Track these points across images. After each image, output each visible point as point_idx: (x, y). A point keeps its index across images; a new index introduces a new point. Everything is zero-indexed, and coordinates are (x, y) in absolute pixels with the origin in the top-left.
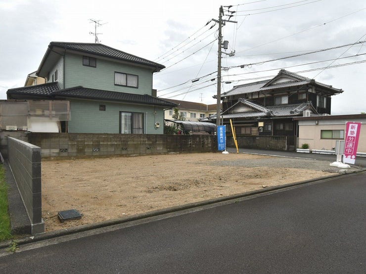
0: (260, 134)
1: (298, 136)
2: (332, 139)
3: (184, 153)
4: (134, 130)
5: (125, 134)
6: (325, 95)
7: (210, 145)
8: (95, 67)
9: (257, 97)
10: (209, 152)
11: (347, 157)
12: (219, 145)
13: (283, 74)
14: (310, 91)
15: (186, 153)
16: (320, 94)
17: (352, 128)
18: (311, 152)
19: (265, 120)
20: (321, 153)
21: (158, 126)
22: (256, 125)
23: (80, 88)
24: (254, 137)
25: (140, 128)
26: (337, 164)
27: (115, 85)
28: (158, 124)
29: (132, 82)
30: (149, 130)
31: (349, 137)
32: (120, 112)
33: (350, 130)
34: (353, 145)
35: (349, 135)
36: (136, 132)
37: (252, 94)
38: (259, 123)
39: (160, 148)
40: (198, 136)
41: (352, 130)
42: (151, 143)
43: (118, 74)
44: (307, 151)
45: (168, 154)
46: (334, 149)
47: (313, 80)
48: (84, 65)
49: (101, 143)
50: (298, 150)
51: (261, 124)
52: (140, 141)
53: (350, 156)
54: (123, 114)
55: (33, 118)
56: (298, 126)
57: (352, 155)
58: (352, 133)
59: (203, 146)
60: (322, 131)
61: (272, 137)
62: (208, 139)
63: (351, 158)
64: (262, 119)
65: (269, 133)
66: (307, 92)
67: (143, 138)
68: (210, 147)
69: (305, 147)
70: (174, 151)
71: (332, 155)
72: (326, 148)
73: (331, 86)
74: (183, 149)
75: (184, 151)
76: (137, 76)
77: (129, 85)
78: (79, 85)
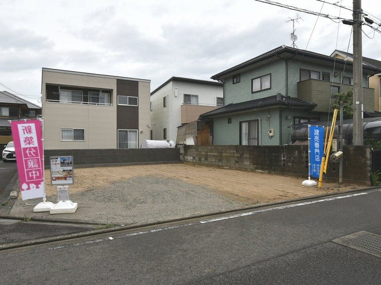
4: (250, 141)
8: (240, 82)
25: (255, 139)
27: (253, 93)
32: (241, 123)
39: (247, 163)
40: (298, 148)
42: (239, 155)
43: (255, 80)
45: (255, 172)
48: (234, 83)
49: (209, 154)
55: (187, 136)
59: (306, 167)
70: (262, 169)
74: (273, 168)
75: (274, 170)
76: (270, 74)
77: (263, 89)
78: (231, 103)
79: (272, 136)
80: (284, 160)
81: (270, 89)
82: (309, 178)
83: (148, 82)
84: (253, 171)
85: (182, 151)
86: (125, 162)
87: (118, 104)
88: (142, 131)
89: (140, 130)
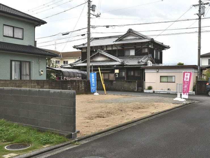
0: (116, 79)
1: (145, 81)
2: (168, 82)
4: (22, 77)
5: (15, 80)
6: (159, 50)
7: (83, 88)
9: (111, 49)
10: (83, 94)
11: (184, 94)
12: (92, 88)
13: (130, 32)
14: (150, 46)
16: (156, 49)
17: (186, 76)
18: (154, 92)
19: (120, 68)
20: (161, 93)
21: (42, 73)
22: (113, 71)
24: (112, 81)
25: (27, 75)
26: (178, 99)
27: (4, 36)
28: (42, 72)
29: (18, 34)
30: (35, 76)
31: (185, 81)
32: (11, 61)
33: (185, 77)
34: (187, 86)
35: (185, 80)
36: (24, 78)
37: (107, 46)
38: (115, 70)
40: (75, 81)
41: (187, 77)
42: (40, 87)
43: (6, 26)
44: (151, 91)
46: (169, 89)
47: (152, 39)
50: (145, 91)
51: (117, 71)
52: (31, 86)
53: (185, 94)
54: (13, 63)
56: (145, 73)
57: (186, 93)
58: (187, 78)
59: (78, 89)
60: (161, 76)
61: (125, 81)
62: (81, 84)
63: (186, 95)
64: (118, 67)
65: (123, 78)
66: (148, 48)
67: (34, 83)
68: (83, 90)
69: (150, 88)
71: (168, 93)
72: (163, 89)
73: (162, 43)
77: (15, 37)
80: (69, 88)
81: (23, 39)
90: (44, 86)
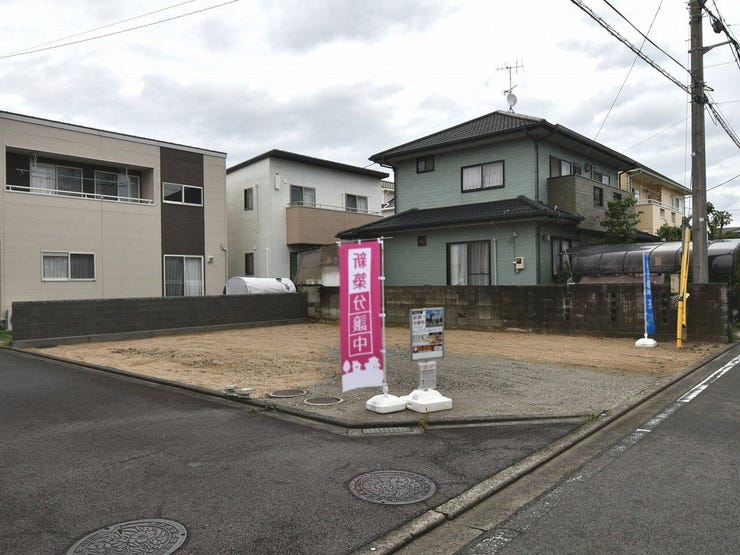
3: (549, 333)
4: (472, 279)
8: (433, 170)
15: (554, 333)
21: (519, 266)
23: (413, 213)
25: (482, 274)
28: (519, 262)
29: (494, 177)
30: (503, 277)
32: (448, 246)
36: (477, 282)
39: (485, 317)
40: (597, 288)
42: (466, 304)
43: (469, 170)
45: (504, 331)
48: (418, 172)
52: (446, 300)
59: (613, 319)
67: (451, 293)
70: (518, 326)
74: (545, 323)
75: (547, 326)
76: (503, 161)
77: (486, 186)
78: (413, 207)
79: (520, 270)
80: (568, 310)
81: (503, 186)
82: (646, 335)
83: (222, 156)
84: (501, 329)
85: (313, 298)
86: (214, 322)
87: (164, 201)
88: (211, 259)
89: (208, 256)
90: (477, 301)
